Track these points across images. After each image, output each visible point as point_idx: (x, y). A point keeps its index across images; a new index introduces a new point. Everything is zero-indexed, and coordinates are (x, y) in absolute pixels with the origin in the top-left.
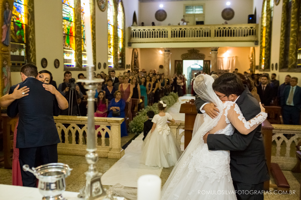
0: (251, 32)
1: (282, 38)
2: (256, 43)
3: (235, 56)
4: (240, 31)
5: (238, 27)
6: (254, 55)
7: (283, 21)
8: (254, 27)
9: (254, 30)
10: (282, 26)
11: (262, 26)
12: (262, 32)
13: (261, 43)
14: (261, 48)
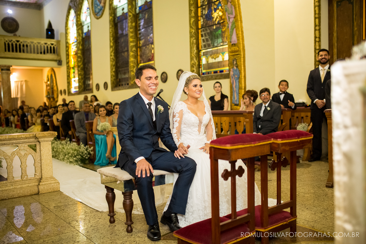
0: (52, 49)
1: (113, 54)
2: (60, 63)
3: (24, 80)
4: (39, 48)
5: (35, 41)
6: (54, 78)
7: (111, 35)
8: (55, 43)
9: (55, 47)
10: (110, 41)
11: (67, 43)
12: (68, 50)
13: (68, 63)
14: (68, 68)
